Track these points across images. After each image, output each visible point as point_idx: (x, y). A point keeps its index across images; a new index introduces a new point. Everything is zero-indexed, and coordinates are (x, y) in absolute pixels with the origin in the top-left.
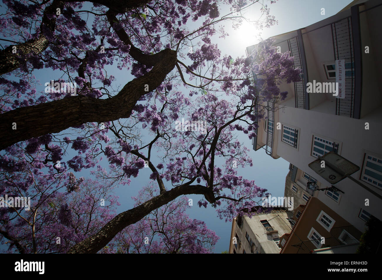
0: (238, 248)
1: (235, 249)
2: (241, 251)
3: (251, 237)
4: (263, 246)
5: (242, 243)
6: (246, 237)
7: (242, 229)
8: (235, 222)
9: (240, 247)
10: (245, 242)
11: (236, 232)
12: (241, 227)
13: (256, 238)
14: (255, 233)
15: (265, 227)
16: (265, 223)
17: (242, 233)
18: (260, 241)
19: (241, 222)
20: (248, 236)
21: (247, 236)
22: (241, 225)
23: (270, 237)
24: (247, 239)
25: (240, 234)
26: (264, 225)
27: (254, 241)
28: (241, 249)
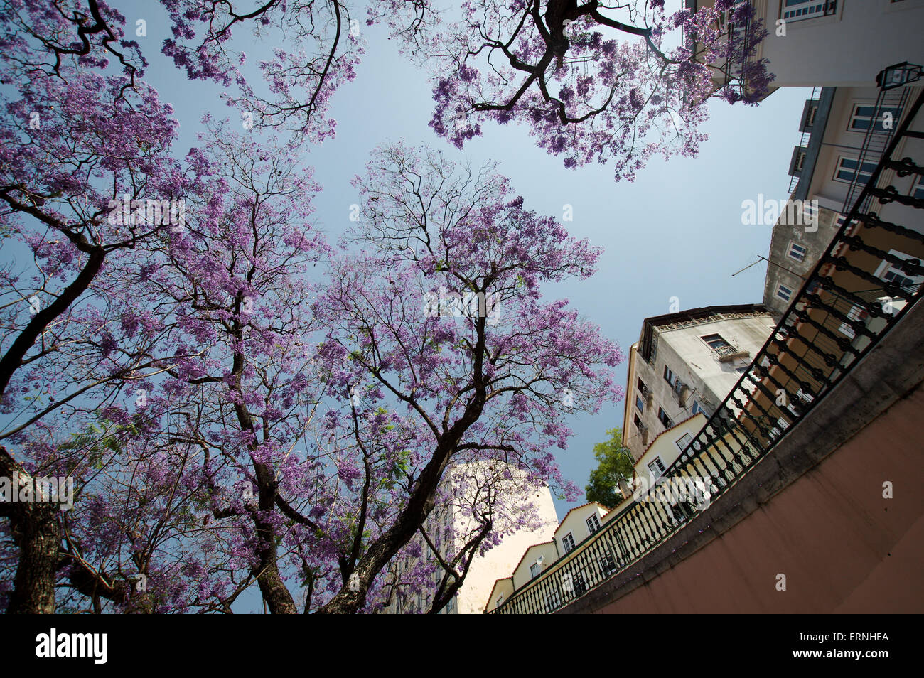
0: (645, 408)
1: (639, 415)
2: (654, 412)
3: (677, 372)
4: (710, 384)
5: (654, 395)
6: (665, 377)
7: (653, 364)
8: (636, 355)
9: (651, 405)
10: (663, 390)
11: (640, 375)
12: (652, 359)
13: (690, 372)
14: (689, 362)
15: (714, 348)
16: (714, 340)
17: (654, 373)
18: (702, 375)
19: (651, 349)
20: (671, 372)
21: (667, 375)
22: (650, 355)
23: (728, 365)
24: (669, 381)
25: (650, 378)
26: (713, 345)
27: (686, 380)
28: (652, 409)
